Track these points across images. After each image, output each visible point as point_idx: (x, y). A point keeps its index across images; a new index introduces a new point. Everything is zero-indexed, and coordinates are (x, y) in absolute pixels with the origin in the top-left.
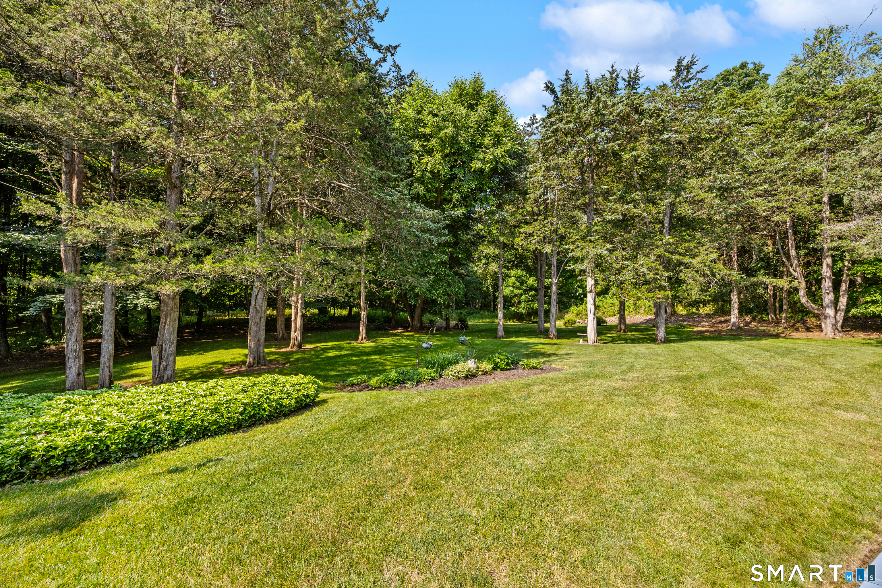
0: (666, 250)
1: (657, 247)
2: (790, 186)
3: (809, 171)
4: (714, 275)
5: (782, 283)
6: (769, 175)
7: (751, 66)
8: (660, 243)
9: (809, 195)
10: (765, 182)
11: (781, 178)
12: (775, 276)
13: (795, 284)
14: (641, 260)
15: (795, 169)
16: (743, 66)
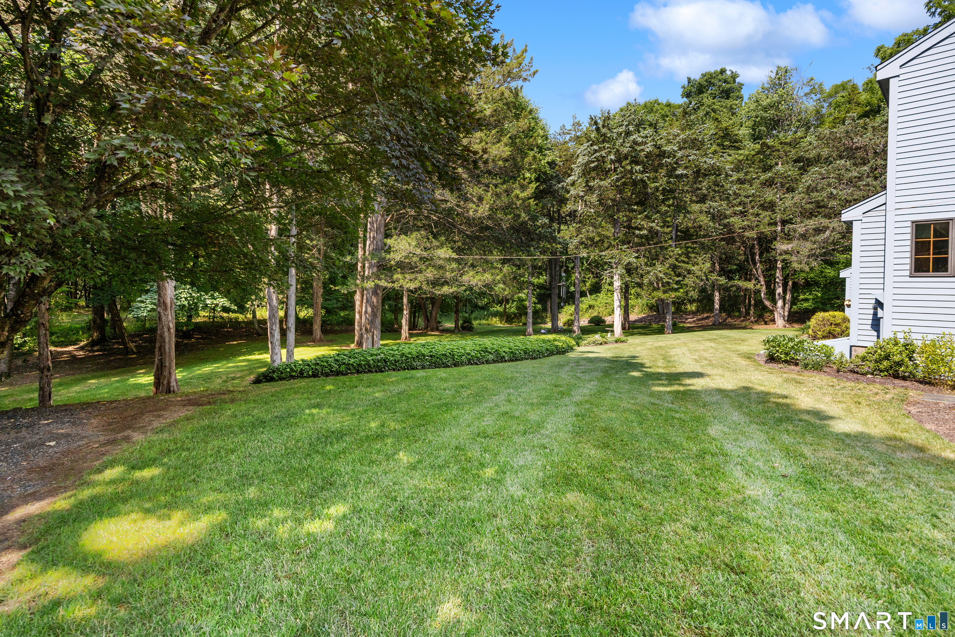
0: (677, 260)
1: (670, 257)
2: (756, 210)
3: (769, 199)
4: (707, 280)
5: (750, 285)
6: (743, 199)
7: (728, 73)
8: (672, 254)
9: (768, 218)
10: (740, 204)
11: (751, 202)
12: (746, 279)
13: (758, 287)
14: (659, 267)
15: (760, 196)
16: (723, 71)
